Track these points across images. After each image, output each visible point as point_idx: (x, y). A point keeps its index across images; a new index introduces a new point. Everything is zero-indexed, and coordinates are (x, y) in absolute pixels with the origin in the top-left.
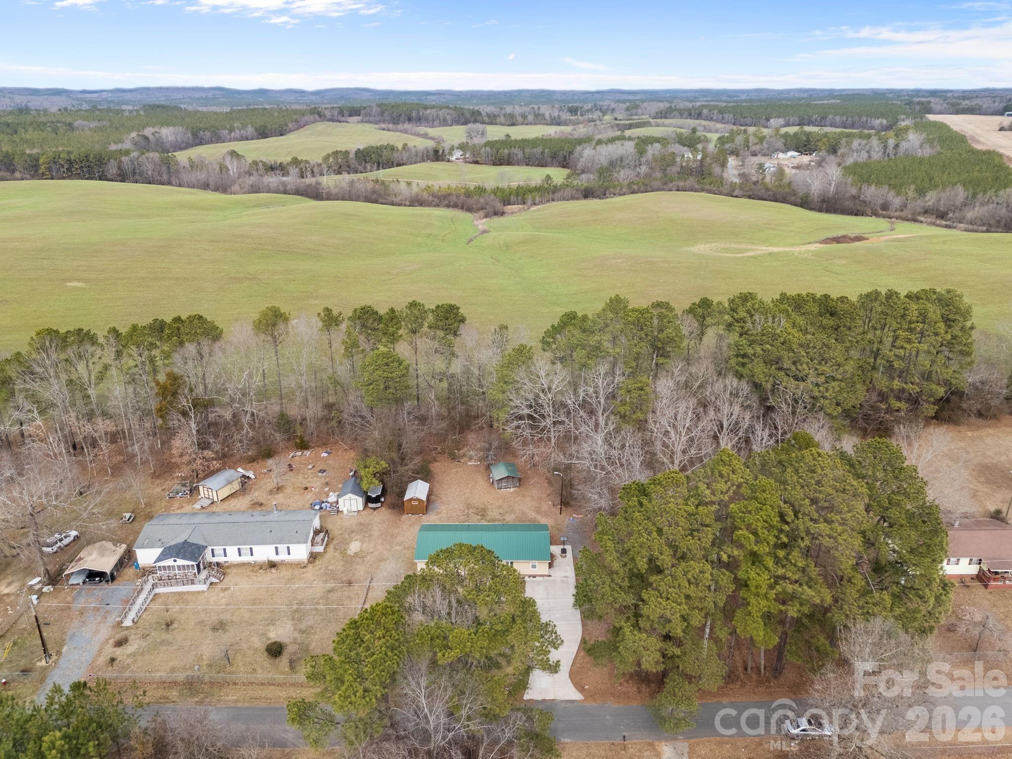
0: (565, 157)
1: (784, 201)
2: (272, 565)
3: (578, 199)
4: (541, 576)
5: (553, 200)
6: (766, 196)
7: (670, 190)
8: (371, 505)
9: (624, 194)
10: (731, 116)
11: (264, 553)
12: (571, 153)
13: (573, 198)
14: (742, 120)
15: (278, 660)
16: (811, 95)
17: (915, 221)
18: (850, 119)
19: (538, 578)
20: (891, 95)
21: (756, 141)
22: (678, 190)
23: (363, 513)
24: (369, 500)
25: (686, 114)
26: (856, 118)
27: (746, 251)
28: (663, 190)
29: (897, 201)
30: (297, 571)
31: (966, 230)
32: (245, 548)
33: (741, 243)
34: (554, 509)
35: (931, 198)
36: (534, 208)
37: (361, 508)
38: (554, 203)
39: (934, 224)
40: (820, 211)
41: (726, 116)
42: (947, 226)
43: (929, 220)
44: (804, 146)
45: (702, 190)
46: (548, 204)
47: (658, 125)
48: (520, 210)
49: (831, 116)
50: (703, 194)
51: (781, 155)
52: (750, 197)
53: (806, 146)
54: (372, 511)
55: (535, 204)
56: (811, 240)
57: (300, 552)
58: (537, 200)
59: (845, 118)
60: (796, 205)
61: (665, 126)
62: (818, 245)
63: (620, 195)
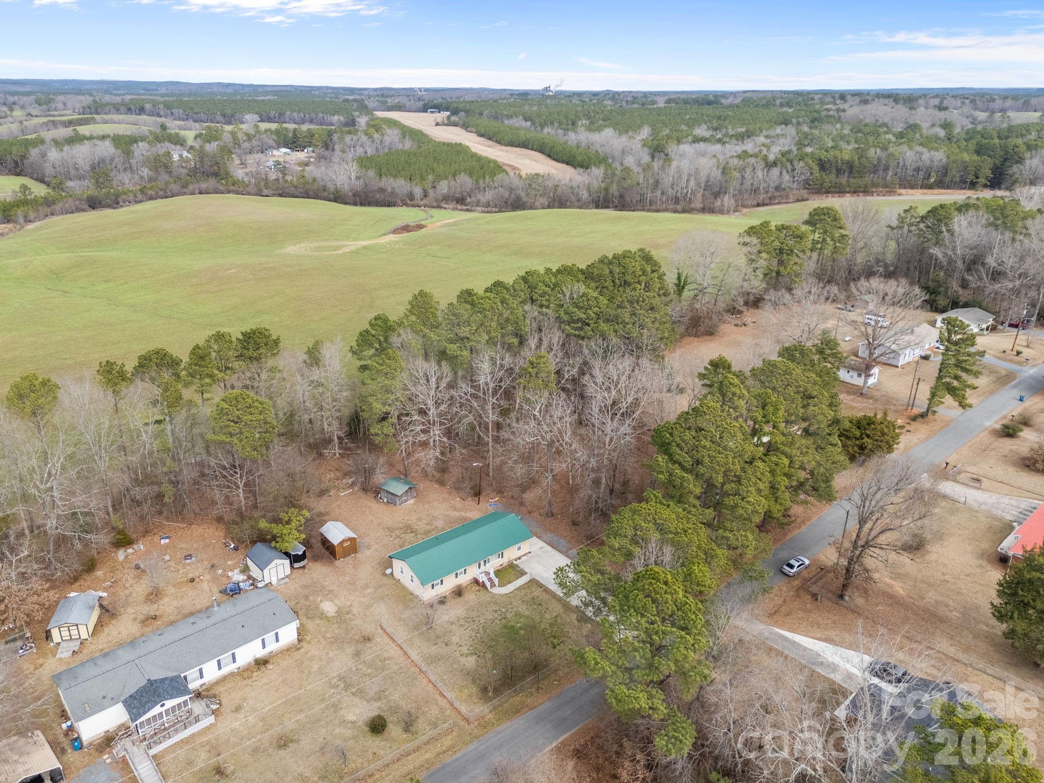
0: (16, 163)
1: (317, 197)
2: (261, 663)
3: (84, 210)
4: (525, 555)
5: (52, 214)
6: (297, 193)
7: (192, 194)
8: (296, 565)
9: (141, 201)
10: (181, 111)
11: (248, 653)
12: (23, 157)
13: (79, 210)
14: (195, 116)
15: (386, 733)
16: (236, 91)
17: (441, 207)
18: (307, 116)
19: (523, 559)
20: (317, 93)
21: (245, 138)
22: (200, 193)
23: (293, 576)
24: (295, 559)
25: (123, 109)
26: (313, 115)
27: (341, 247)
28: (185, 194)
29: (418, 191)
30: (297, 655)
31: (483, 212)
32: (226, 657)
33: (326, 240)
34: (467, 503)
35: (444, 187)
36: (31, 226)
37: (288, 571)
38: (55, 218)
39: (456, 209)
40: (355, 204)
41: (175, 111)
42: (467, 210)
43: (451, 206)
44: (294, 143)
45: (229, 192)
46: (47, 220)
47: (105, 122)
48: (11, 230)
49: (288, 113)
50: (230, 195)
51: (275, 152)
52: (281, 195)
53: (295, 142)
54: (301, 571)
55: (30, 221)
56: (383, 231)
57: (289, 633)
58: (32, 215)
59: (302, 115)
60: (330, 201)
61: (115, 123)
62: (392, 235)
63: (137, 202)
